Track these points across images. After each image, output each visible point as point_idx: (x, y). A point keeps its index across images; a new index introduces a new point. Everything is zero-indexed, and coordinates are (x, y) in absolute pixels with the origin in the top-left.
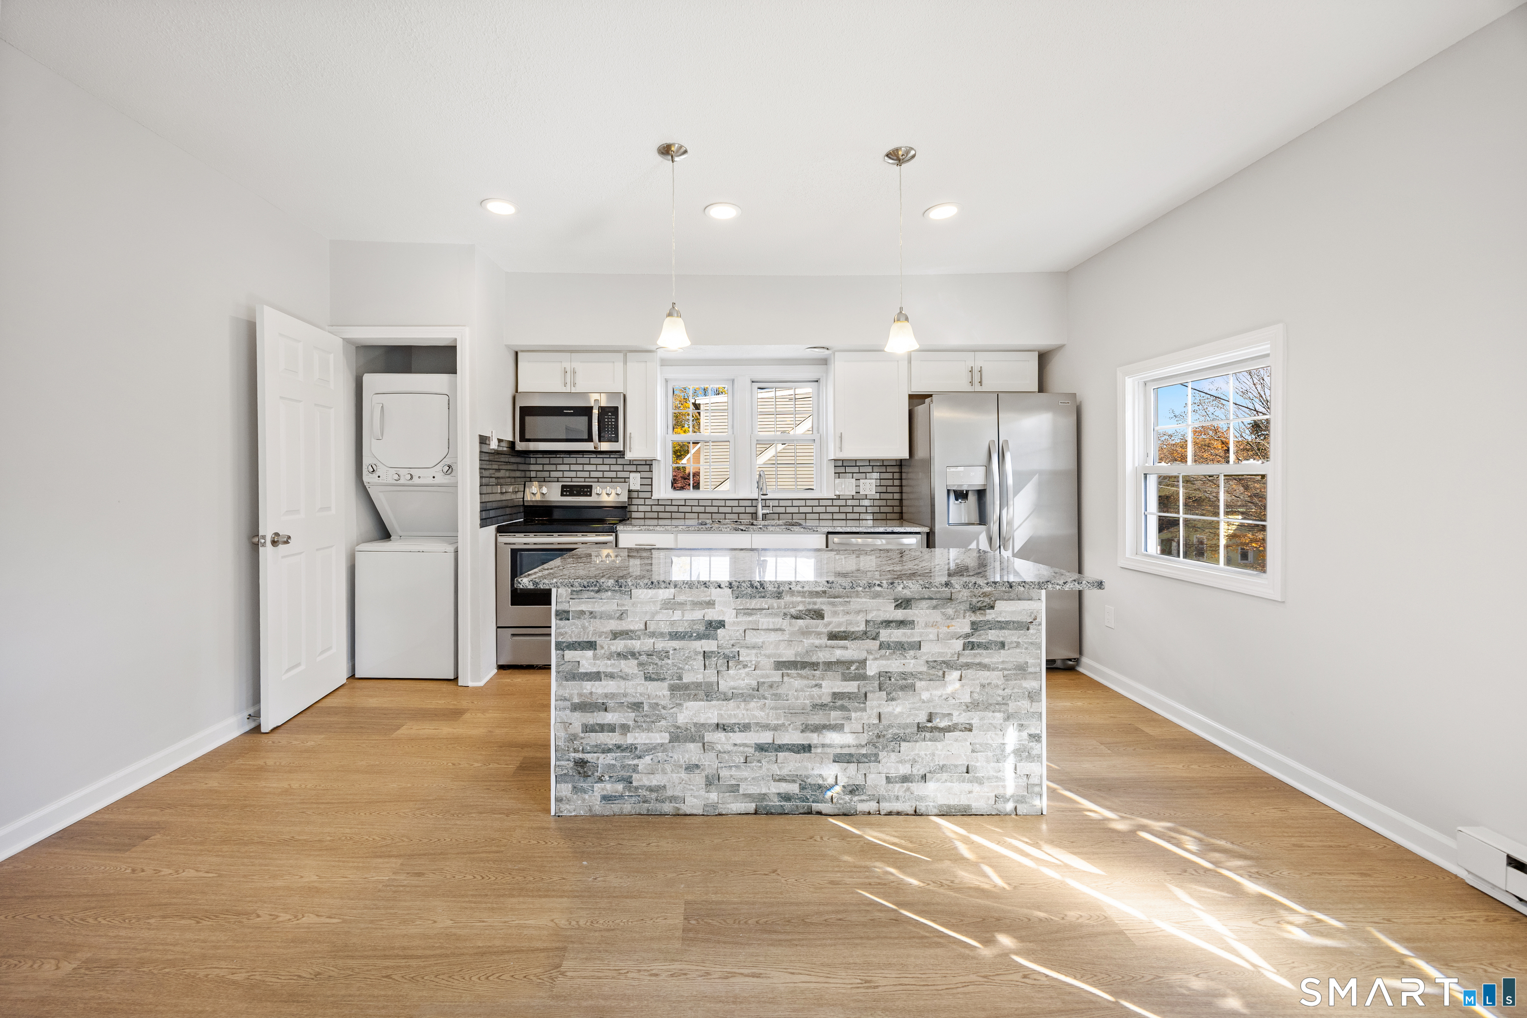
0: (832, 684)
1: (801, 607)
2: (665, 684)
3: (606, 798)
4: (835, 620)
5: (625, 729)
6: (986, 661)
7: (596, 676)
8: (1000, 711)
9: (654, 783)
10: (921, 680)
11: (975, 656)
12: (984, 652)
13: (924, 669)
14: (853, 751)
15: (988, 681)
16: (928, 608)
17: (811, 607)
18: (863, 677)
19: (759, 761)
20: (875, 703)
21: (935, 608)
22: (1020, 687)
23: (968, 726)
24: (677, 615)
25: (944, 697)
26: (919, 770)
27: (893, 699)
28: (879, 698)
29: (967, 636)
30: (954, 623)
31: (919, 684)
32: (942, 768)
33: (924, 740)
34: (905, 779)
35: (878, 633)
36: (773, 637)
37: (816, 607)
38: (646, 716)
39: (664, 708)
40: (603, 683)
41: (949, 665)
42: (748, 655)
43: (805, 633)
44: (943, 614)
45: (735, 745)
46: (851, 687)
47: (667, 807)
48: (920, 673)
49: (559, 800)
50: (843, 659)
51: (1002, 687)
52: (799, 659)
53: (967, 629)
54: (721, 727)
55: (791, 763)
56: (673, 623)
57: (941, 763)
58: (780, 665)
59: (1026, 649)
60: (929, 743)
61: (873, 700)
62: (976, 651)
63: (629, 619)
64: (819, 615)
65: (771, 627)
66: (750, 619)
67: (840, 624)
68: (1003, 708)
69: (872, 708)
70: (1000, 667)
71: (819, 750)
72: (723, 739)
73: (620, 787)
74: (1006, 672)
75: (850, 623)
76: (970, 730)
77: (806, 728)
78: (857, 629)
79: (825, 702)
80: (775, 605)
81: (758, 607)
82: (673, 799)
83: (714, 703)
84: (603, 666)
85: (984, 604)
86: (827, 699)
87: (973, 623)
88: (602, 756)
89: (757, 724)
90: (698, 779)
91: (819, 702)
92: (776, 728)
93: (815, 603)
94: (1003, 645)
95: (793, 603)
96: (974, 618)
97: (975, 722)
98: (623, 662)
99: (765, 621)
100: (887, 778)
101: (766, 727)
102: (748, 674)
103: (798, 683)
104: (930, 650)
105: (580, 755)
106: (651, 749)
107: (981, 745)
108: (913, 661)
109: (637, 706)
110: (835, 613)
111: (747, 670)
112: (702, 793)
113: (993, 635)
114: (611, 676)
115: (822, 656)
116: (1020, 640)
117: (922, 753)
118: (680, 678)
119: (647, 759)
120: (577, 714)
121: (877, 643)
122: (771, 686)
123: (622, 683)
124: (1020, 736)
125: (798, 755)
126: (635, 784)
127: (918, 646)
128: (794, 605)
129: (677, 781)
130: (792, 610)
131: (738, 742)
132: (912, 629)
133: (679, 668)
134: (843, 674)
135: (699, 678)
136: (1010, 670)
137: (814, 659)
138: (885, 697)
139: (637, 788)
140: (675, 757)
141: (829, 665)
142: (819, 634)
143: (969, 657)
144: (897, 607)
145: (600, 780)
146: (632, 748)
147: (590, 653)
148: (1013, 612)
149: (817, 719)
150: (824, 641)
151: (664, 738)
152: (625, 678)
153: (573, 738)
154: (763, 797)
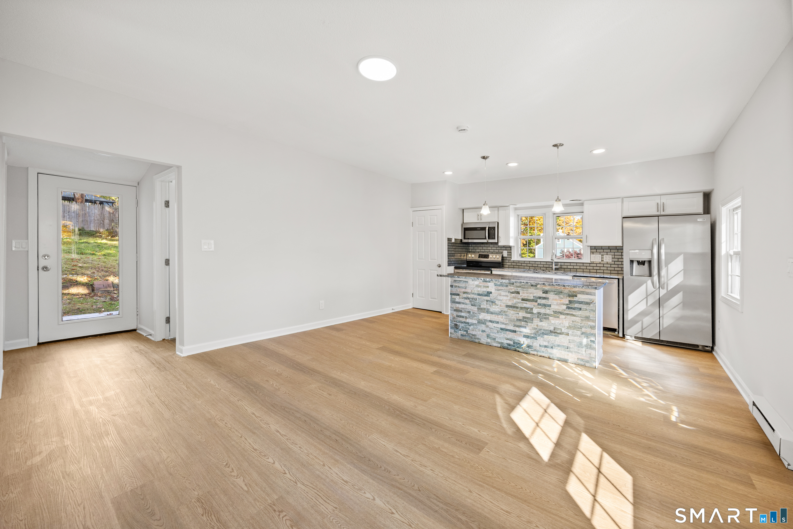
0: (522, 314)
1: (513, 290)
2: (476, 307)
3: (461, 335)
4: (524, 295)
5: (466, 318)
6: (574, 313)
7: (459, 303)
8: (579, 331)
9: (473, 333)
10: (551, 316)
11: (570, 311)
12: (573, 310)
13: (553, 313)
14: (529, 335)
15: (575, 320)
16: (554, 294)
17: (516, 290)
18: (532, 313)
19: (501, 333)
20: (536, 321)
21: (556, 294)
22: (587, 324)
23: (567, 334)
24: (479, 289)
25: (559, 323)
26: (550, 345)
27: (541, 321)
28: (537, 320)
29: (567, 304)
30: (562, 300)
31: (550, 318)
32: (558, 346)
33: (552, 335)
34: (546, 347)
35: (537, 300)
36: (505, 298)
37: (518, 291)
38: (471, 315)
39: (476, 313)
40: (461, 305)
41: (561, 313)
42: (498, 302)
43: (514, 298)
44: (559, 297)
45: (494, 327)
46: (529, 315)
47: (477, 341)
48: (551, 314)
49: (451, 333)
50: (526, 307)
51: (580, 323)
52: (513, 305)
53: (568, 302)
54: (491, 321)
55: (510, 335)
56: (478, 291)
57: (558, 344)
58: (507, 306)
59: (590, 311)
60: (554, 337)
61: (535, 320)
62: (571, 310)
63: (467, 289)
64: (518, 293)
65: (505, 295)
66: (499, 292)
67: (525, 296)
68: (580, 330)
69: (535, 323)
70: (579, 316)
71: (519, 333)
72: (491, 325)
73: (465, 333)
74: (582, 318)
75: (528, 296)
76: (568, 335)
77: (515, 326)
78: (530, 298)
79: (520, 319)
80: (506, 289)
81: (501, 289)
82: (478, 339)
83: (489, 314)
84: (461, 300)
85: (574, 295)
86: (521, 318)
87: (569, 301)
88: (461, 324)
89: (501, 322)
90: (485, 334)
91: (519, 319)
92: (506, 324)
93: (517, 289)
94: (580, 309)
95: (511, 289)
96: (569, 299)
97: (570, 333)
98: (466, 300)
99: (503, 293)
100: (540, 345)
101: (503, 323)
102: (498, 308)
103: (512, 312)
104: (555, 307)
105: (456, 323)
106: (473, 324)
107: (572, 340)
108: (548, 310)
109: (469, 312)
110: (524, 293)
111: (498, 306)
112: (486, 338)
113: (576, 305)
114: (463, 303)
115: (520, 305)
116: (587, 308)
117: (551, 340)
118: (480, 306)
119: (472, 327)
120: (455, 312)
121: (537, 303)
122: (504, 312)
123: (466, 305)
124: (587, 340)
125: (512, 333)
126: (468, 333)
127: (550, 306)
128: (512, 289)
129: (479, 334)
130: (511, 291)
131: (495, 326)
132: (548, 300)
133: (480, 304)
134: (526, 311)
135: (485, 307)
136: (583, 318)
137: (517, 306)
138: (539, 320)
139: (469, 334)
140: (479, 328)
141: (522, 308)
142: (518, 299)
143: (568, 311)
144: (543, 293)
145: (460, 330)
146: (468, 323)
147: (458, 297)
148: (584, 299)
149: (518, 323)
150: (520, 301)
151: (475, 322)
152: (466, 304)
153: (454, 318)
154: (502, 343)
